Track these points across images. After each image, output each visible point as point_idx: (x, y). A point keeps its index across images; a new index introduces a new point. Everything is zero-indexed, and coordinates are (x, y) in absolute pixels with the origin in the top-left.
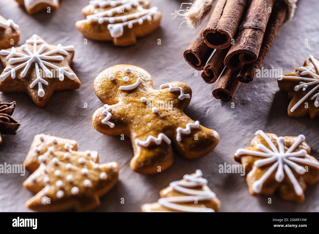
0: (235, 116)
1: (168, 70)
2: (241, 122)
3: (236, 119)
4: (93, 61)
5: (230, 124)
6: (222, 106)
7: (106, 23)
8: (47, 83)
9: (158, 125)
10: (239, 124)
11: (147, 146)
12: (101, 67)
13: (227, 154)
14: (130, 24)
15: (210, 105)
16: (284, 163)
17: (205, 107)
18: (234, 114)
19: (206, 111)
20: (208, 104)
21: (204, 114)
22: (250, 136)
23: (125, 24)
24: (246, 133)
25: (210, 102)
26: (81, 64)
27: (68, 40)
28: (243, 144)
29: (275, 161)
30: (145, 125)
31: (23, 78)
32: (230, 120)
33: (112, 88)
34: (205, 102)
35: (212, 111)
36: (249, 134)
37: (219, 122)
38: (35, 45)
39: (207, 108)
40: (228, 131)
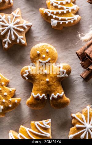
0: (85, 90)
1: (69, 51)
2: (86, 95)
3: (85, 92)
4: (39, 31)
5: (80, 94)
6: (83, 82)
7: (51, 17)
8: (10, 42)
9: (45, 88)
10: (84, 96)
11: (35, 97)
12: (41, 37)
13: (71, 110)
14: (61, 22)
15: (78, 79)
16: (88, 131)
17: (75, 79)
18: (85, 89)
19: (74, 82)
20: (77, 78)
21: (73, 83)
22: (85, 104)
23: (59, 21)
24: (85, 102)
25: (78, 78)
26: (34, 31)
27: (34, 14)
28: (80, 107)
29: (85, 128)
30: (40, 86)
31: (2, 35)
32: (82, 91)
33: (36, 58)
34: (76, 77)
35: (77, 83)
36: (85, 103)
37: (76, 91)
38: (15, 17)
39: (76, 80)
40: (78, 97)
